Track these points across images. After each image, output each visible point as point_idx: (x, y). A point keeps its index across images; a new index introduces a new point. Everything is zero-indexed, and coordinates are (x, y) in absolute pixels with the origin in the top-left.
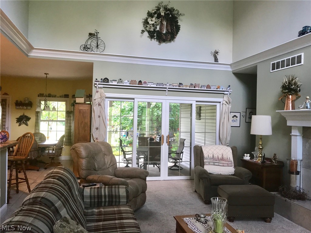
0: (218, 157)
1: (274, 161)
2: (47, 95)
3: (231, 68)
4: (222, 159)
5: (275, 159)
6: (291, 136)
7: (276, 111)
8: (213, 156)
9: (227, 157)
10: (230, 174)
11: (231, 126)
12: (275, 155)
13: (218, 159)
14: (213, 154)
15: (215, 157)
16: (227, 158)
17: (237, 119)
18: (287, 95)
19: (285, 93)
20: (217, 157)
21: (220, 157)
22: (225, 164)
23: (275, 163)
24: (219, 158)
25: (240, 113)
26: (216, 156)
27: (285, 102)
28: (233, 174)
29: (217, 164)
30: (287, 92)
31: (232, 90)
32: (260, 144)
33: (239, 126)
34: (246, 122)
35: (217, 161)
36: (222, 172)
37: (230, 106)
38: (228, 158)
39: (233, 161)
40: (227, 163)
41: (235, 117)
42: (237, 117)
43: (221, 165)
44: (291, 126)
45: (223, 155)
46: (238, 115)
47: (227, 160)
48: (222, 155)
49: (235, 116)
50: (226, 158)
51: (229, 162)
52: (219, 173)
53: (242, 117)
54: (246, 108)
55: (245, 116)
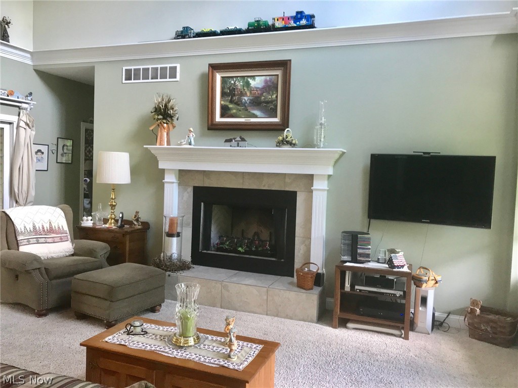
0: (43, 228)
1: (135, 223)
3: (32, 59)
4: (51, 230)
5: (137, 220)
6: (163, 184)
7: (145, 146)
8: (34, 227)
9: (58, 225)
10: (67, 254)
11: (37, 170)
12: (137, 212)
13: (44, 231)
14: (34, 224)
15: (38, 228)
16: (59, 228)
17: (43, 156)
18: (161, 123)
19: (158, 119)
20: (41, 228)
21: (47, 226)
22: (56, 239)
23: (139, 225)
24: (45, 228)
25: (48, 145)
26: (39, 226)
27: (158, 132)
28: (73, 253)
29: (42, 240)
30: (160, 119)
31: (35, 103)
32: (112, 199)
33: (46, 169)
34: (57, 162)
35: (42, 235)
36: (54, 253)
37: (34, 133)
38: (61, 228)
39: (68, 232)
40: (60, 235)
41: (39, 153)
42: (43, 153)
43: (50, 241)
44: (164, 169)
45: (52, 223)
46: (44, 149)
47: (59, 231)
48: (50, 223)
49: (39, 151)
50: (57, 228)
51: (63, 233)
52: (50, 256)
53: (50, 152)
54: (58, 138)
55: (56, 151)
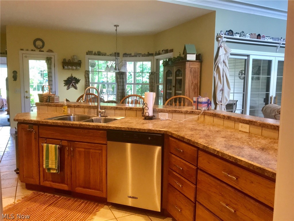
2: (97, 53)
